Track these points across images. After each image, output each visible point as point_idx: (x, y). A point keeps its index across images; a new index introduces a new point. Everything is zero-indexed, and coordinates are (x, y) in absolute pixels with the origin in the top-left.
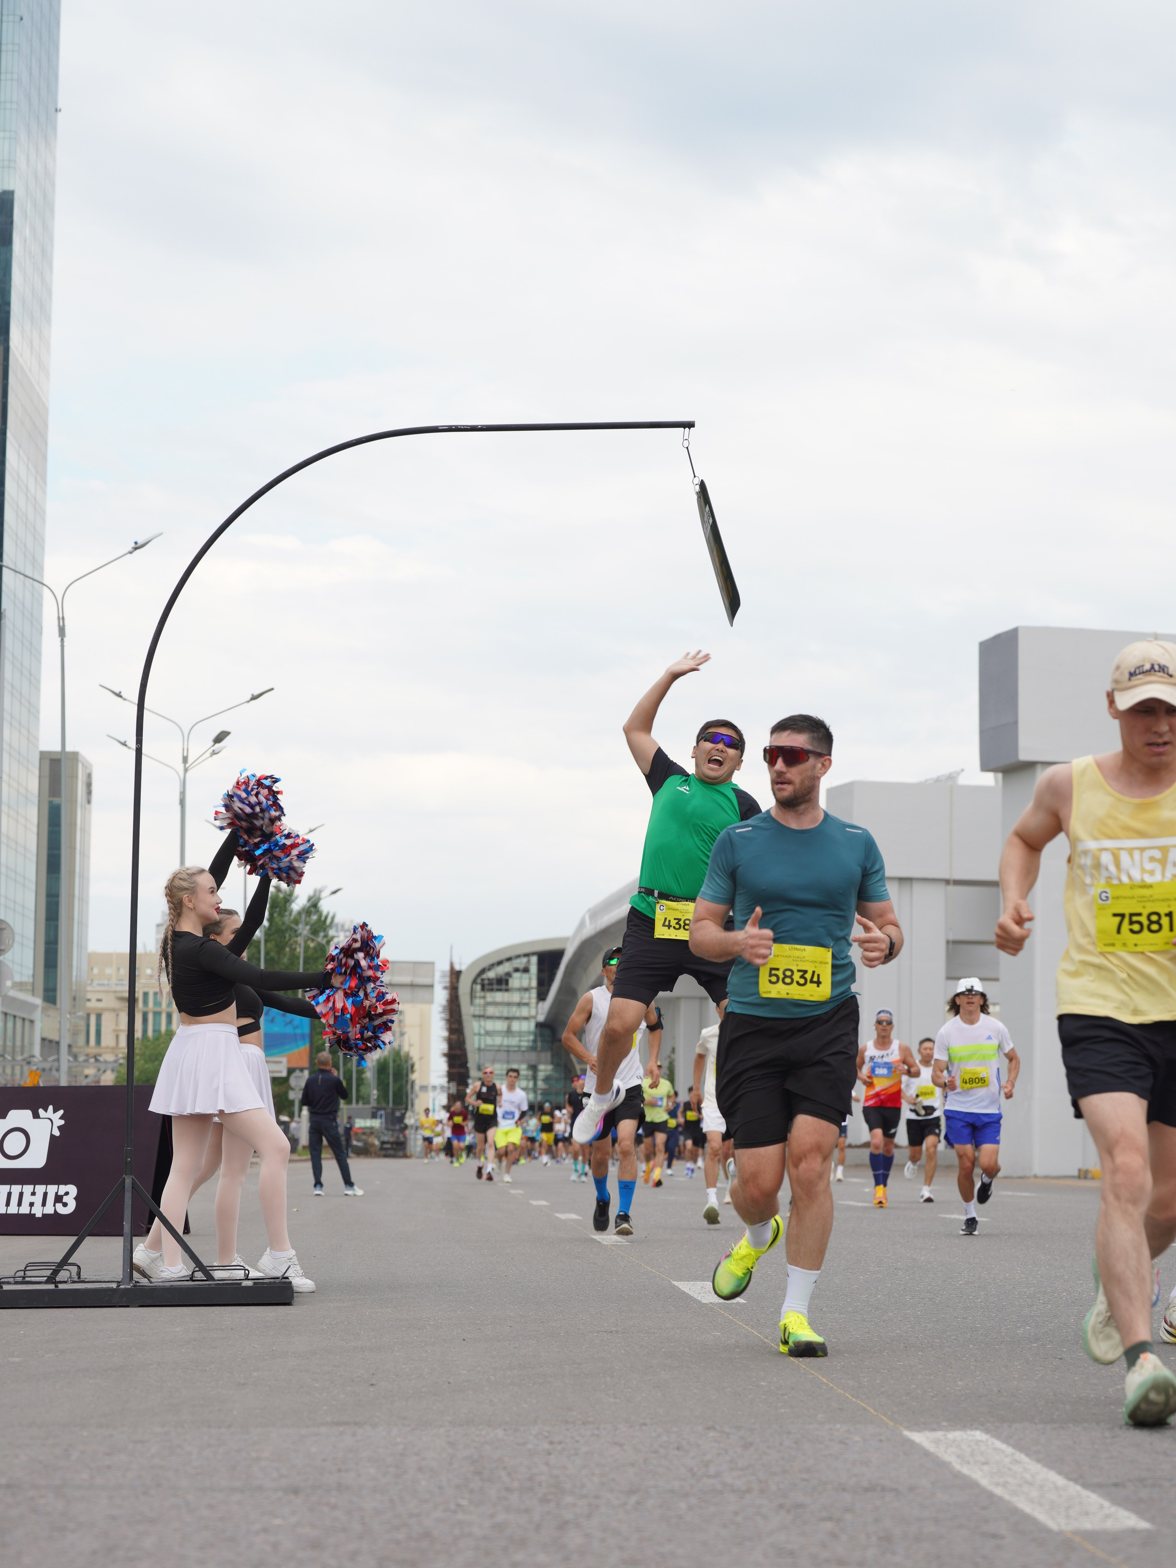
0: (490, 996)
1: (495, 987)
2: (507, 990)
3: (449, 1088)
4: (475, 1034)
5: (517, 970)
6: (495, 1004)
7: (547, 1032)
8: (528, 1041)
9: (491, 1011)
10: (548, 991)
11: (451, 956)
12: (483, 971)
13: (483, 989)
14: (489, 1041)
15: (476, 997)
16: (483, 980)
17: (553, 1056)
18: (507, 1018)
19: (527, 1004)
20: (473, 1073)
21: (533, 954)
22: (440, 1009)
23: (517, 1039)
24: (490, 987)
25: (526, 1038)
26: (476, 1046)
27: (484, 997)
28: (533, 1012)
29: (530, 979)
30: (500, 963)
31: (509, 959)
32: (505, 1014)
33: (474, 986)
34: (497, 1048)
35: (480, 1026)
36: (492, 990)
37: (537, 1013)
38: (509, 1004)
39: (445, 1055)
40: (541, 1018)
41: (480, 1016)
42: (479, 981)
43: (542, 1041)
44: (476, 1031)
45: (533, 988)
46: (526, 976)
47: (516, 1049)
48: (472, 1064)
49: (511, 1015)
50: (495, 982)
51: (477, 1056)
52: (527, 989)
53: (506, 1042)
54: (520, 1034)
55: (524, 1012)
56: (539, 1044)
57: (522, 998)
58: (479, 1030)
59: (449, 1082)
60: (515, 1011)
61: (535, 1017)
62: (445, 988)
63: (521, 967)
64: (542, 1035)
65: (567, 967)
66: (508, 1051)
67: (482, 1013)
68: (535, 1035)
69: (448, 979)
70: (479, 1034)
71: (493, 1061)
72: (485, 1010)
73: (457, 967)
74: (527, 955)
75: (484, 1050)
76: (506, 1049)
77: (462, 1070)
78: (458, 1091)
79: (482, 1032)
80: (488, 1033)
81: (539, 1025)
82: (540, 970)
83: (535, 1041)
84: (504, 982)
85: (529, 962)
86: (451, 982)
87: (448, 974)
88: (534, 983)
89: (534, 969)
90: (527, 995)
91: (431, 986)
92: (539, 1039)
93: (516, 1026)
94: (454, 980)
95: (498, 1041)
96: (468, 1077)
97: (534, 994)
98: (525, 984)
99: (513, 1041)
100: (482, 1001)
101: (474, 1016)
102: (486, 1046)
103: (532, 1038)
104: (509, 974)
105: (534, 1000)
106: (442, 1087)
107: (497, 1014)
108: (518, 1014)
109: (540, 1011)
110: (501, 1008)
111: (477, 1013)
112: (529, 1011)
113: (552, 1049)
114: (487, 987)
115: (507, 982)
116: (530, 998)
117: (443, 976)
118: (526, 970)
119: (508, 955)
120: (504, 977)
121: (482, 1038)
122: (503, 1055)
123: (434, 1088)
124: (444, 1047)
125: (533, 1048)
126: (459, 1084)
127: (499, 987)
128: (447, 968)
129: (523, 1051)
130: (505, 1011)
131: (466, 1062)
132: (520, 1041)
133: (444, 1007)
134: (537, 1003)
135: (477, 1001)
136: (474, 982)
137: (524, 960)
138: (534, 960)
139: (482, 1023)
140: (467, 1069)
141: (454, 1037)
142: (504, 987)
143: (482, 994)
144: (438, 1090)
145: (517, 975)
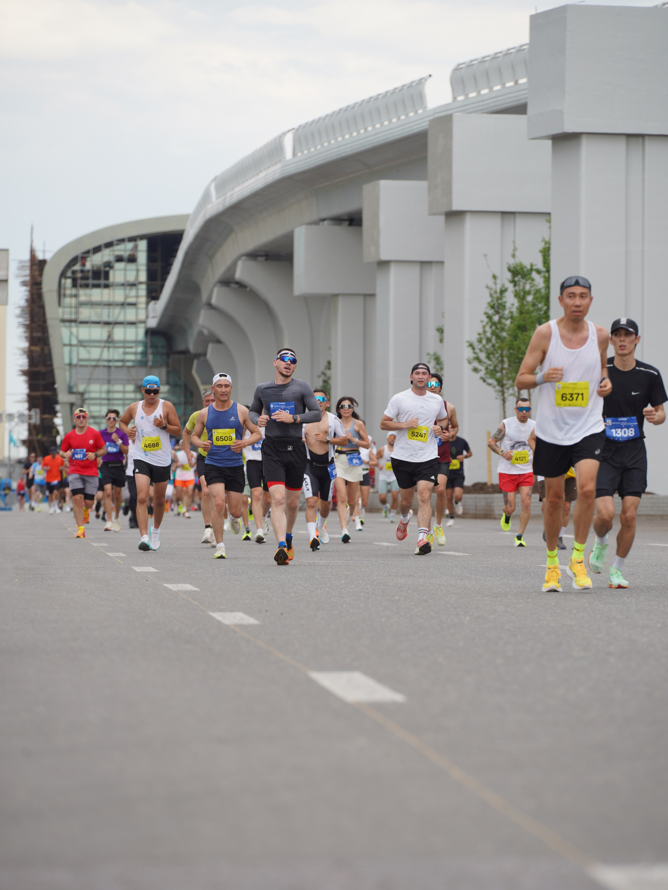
0: (84, 294)
1: (91, 282)
2: (107, 286)
3: (30, 417)
4: (65, 345)
5: (119, 259)
6: (92, 304)
7: (161, 341)
8: (136, 353)
9: (85, 313)
10: (162, 286)
11: (32, 241)
12: (74, 261)
13: (74, 285)
14: (83, 353)
15: (65, 295)
16: (74, 272)
17: (168, 373)
18: (107, 323)
19: (134, 304)
20: (63, 397)
21: (142, 237)
22: (18, 311)
23: (121, 350)
24: (84, 282)
25: (133, 350)
26: (67, 361)
27: (76, 296)
28: (142, 316)
29: (138, 271)
30: (97, 250)
31: (109, 245)
32: (105, 319)
33: (63, 281)
34: (94, 363)
35: (71, 333)
36: (87, 286)
37: (147, 317)
38: (109, 305)
39: (25, 373)
40: (153, 323)
41: (71, 321)
42: (69, 274)
43: (153, 354)
44: (66, 341)
45: (141, 283)
46: (131, 266)
47: (120, 364)
48: (60, 386)
49: (111, 319)
50: (90, 274)
51: (67, 373)
52: (133, 285)
53: (106, 355)
54: (125, 344)
55: (130, 314)
56: (150, 357)
57: (126, 297)
58: (70, 340)
59: (30, 409)
60: (117, 314)
61: (144, 322)
62: (24, 283)
63: (126, 254)
64: (153, 346)
65: (187, 254)
66: (109, 367)
67: (73, 317)
68: (146, 346)
69: (27, 272)
70: (70, 345)
71: (90, 381)
72: (77, 313)
73: (40, 256)
74: (132, 239)
75: (76, 365)
76: (106, 364)
77: (47, 393)
78: (42, 420)
79: (74, 342)
80: (81, 344)
81: (150, 332)
82: (151, 259)
83: (144, 354)
84: (102, 276)
85: (136, 247)
86: (32, 276)
87: (28, 264)
88: (143, 277)
89: (142, 257)
90: (133, 292)
91: (6, 281)
92: (150, 351)
93: (119, 333)
94: (37, 273)
95: (95, 353)
96: (56, 402)
97: (143, 290)
98: (131, 277)
99: (116, 354)
100: (73, 301)
101: (63, 321)
102: (80, 360)
103: (140, 349)
104: (109, 265)
105: (143, 300)
106: (21, 416)
107: (94, 318)
108: (121, 319)
109: (151, 314)
110: (98, 310)
111: (67, 317)
112: (137, 314)
113: (167, 365)
114: (79, 282)
115: (107, 276)
116: (137, 296)
117: (21, 268)
118: (132, 259)
119: (108, 239)
120: (102, 269)
121: (74, 349)
122: (102, 373)
123: (11, 416)
124: (23, 362)
125: (142, 364)
126: (43, 413)
127: (96, 282)
128: (27, 257)
129: (129, 367)
130: (105, 314)
131: (54, 383)
132: (125, 353)
133: (23, 309)
134: (148, 303)
135: (67, 301)
136: (63, 275)
137: (130, 245)
138: (143, 245)
139: (74, 330)
140: (55, 391)
141: (37, 349)
142: (102, 282)
143: (74, 291)
144: (16, 420)
145: (119, 266)
